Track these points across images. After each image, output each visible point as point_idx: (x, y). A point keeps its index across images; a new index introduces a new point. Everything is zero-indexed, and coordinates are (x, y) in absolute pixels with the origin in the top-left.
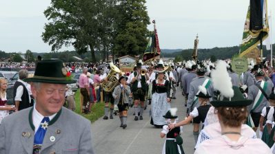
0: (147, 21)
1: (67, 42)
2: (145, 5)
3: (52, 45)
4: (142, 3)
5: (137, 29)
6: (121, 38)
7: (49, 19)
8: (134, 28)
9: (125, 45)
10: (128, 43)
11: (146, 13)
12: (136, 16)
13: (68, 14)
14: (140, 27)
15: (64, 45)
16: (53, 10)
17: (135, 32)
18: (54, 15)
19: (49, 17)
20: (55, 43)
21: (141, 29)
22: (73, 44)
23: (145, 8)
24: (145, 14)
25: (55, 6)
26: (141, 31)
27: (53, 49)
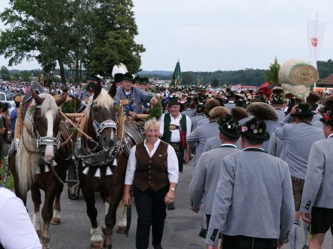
0: (134, 31)
1: (29, 56)
2: (133, 9)
3: (9, 59)
4: (129, 7)
5: (120, 41)
6: (99, 53)
7: (5, 25)
8: (117, 38)
9: (103, 62)
10: (108, 58)
11: (133, 19)
12: (120, 22)
13: (31, 18)
14: (125, 38)
15: (25, 59)
16: (12, 12)
17: (118, 45)
18: (13, 19)
19: (6, 21)
20: (14, 54)
21: (126, 41)
22: (37, 58)
23: (132, 14)
24: (131, 22)
25: (14, 8)
26: (126, 44)
27: (10, 64)
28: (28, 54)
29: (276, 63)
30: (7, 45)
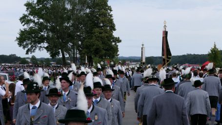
0: (113, 28)
1: (41, 47)
3: (26, 49)
4: (109, 11)
5: (103, 35)
6: (88, 43)
7: (23, 25)
8: (100, 33)
9: (92, 50)
10: (95, 47)
11: (112, 20)
12: (103, 22)
13: (41, 20)
14: (106, 33)
15: (38, 49)
16: (28, 17)
17: (101, 37)
18: (28, 22)
19: (23, 23)
20: (30, 46)
21: (107, 35)
22: (45, 48)
23: (111, 16)
24: (111, 21)
25: (29, 14)
26: (107, 37)
27: (27, 53)
28: (39, 45)
29: (215, 47)
30: (25, 40)
